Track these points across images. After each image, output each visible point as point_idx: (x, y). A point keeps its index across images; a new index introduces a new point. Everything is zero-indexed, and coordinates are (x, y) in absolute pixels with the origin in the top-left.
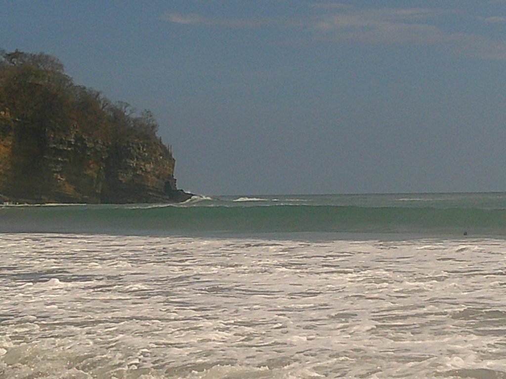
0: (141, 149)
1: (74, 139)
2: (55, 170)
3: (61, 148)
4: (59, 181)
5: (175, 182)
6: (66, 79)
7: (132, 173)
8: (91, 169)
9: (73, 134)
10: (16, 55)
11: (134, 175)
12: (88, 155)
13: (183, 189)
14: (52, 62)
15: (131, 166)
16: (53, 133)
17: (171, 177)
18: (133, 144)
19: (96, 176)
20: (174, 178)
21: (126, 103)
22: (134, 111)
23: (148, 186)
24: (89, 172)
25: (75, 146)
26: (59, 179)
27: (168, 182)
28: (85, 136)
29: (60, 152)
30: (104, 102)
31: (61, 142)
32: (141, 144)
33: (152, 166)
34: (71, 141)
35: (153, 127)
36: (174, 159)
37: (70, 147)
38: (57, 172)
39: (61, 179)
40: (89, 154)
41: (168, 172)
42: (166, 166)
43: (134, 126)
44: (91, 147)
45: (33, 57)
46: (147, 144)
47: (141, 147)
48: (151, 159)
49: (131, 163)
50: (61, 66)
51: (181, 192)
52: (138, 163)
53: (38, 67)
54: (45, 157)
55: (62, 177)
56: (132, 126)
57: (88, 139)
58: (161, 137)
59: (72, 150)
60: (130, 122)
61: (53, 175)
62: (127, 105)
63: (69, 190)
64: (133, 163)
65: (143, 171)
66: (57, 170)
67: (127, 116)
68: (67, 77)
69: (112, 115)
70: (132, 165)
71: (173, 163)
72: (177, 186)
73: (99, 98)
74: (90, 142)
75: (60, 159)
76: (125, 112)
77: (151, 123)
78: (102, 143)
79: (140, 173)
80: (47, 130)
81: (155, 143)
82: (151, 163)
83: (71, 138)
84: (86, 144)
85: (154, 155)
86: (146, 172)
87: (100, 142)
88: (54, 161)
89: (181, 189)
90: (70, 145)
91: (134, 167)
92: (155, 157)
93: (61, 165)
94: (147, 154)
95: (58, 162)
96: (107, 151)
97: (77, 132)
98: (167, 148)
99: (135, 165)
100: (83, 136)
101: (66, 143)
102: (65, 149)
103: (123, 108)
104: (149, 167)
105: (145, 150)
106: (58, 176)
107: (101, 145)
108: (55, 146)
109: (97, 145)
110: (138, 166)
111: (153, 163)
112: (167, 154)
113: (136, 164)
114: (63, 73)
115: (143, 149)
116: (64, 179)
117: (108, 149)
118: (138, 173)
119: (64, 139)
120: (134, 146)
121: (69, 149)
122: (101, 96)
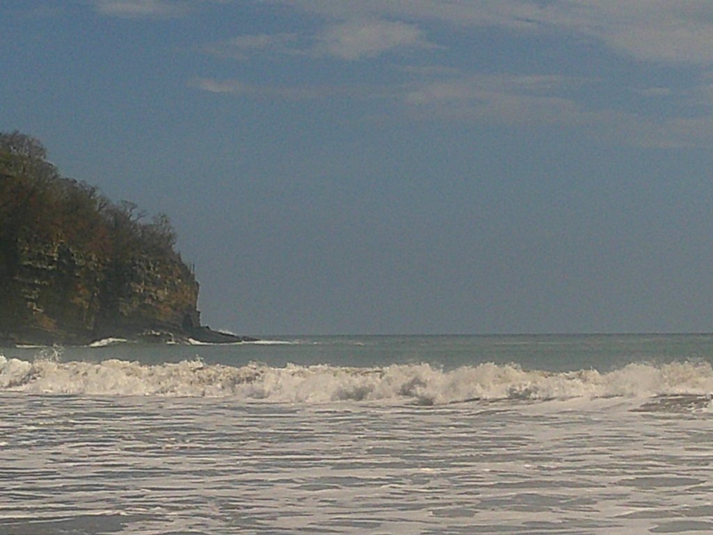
0: (152, 269)
1: (57, 253)
2: (29, 297)
3: (39, 266)
4: (34, 313)
5: (199, 316)
6: (48, 168)
7: (138, 303)
8: (80, 296)
9: (57, 247)
11: (139, 306)
12: (78, 277)
13: (210, 326)
14: (29, 143)
15: (137, 293)
16: (27, 245)
17: (192, 308)
18: (140, 261)
19: (87, 307)
20: (198, 309)
21: (133, 204)
22: (144, 215)
23: (159, 321)
24: (78, 300)
25: (59, 263)
26: (35, 310)
27: (189, 316)
28: (73, 249)
29: (38, 273)
30: (102, 200)
31: (40, 257)
32: (152, 262)
33: (166, 293)
34: (53, 257)
35: (170, 237)
36: (197, 283)
37: (51, 265)
38: (32, 300)
39: (38, 310)
40: (77, 275)
41: (189, 302)
42: (186, 292)
43: (143, 236)
44: (82, 264)
45: (3, 137)
46: (160, 261)
47: (152, 266)
48: (166, 283)
49: (136, 288)
50: (42, 151)
51: (207, 329)
52: (147, 288)
53: (10, 151)
54: (17, 278)
55: (39, 308)
56: (140, 235)
57: (77, 253)
58: (180, 252)
59: (53, 269)
60: (137, 231)
61: (27, 305)
62: (134, 206)
63: (49, 325)
64: (140, 289)
65: (153, 300)
66: (33, 297)
67: (133, 221)
68: (50, 166)
69: (112, 219)
70: (138, 291)
71: (196, 289)
72: (201, 322)
73: (94, 196)
74: (81, 257)
75: (36, 282)
76: (131, 216)
77: (166, 231)
78: (97, 260)
79: (150, 303)
80: (19, 240)
81: (171, 260)
82: (166, 289)
83: (53, 252)
84: (74, 262)
85: (170, 277)
86: (157, 300)
87: (93, 258)
88: (29, 284)
89: (206, 325)
90: (52, 262)
91: (141, 294)
92: (170, 280)
93: (37, 289)
94: (159, 276)
95: (33, 286)
96: (103, 271)
97: (61, 243)
98: (189, 268)
99: (142, 291)
100: (71, 250)
101: (46, 258)
102: (45, 267)
103: (128, 211)
104: (162, 294)
105: (157, 269)
106: (33, 306)
107: (96, 262)
108: (30, 263)
109: (91, 263)
110: (146, 293)
111: (168, 288)
112: (187, 275)
113: (144, 290)
114: (45, 161)
115: (154, 269)
116: (41, 311)
117: (106, 268)
118: (146, 302)
119: (43, 253)
120: (141, 263)
121: (50, 267)
122: (98, 193)
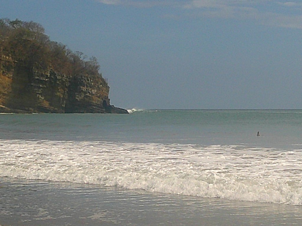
0: (89, 80)
1: (49, 73)
2: (38, 92)
3: (42, 79)
4: (40, 99)
5: (109, 101)
6: (45, 37)
7: (84, 95)
8: (59, 92)
9: (49, 71)
10: (17, 22)
11: (84, 96)
12: (58, 84)
13: (114, 105)
14: (37, 27)
15: (83, 91)
16: (37, 70)
17: (107, 98)
18: (84, 77)
19: (62, 97)
20: (109, 98)
21: (81, 52)
22: (85, 58)
23: (93, 103)
24: (58, 94)
25: (50, 78)
26: (40, 98)
27: (105, 101)
28: (56, 72)
29: (41, 82)
30: (68, 51)
31: (42, 75)
32: (89, 77)
33: (96, 91)
34: (48, 75)
35: (97, 67)
36: (109, 87)
37: (47, 79)
38: (39, 94)
39: (41, 98)
40: (58, 83)
41: (105, 95)
42: (104, 91)
43: (86, 67)
44: (59, 79)
45: (26, 24)
46: (93, 77)
47: (90, 79)
48: (95, 87)
49: (83, 89)
50: (43, 29)
51: (113, 107)
52: (87, 89)
53: (29, 30)
54: (32, 84)
55: (42, 97)
56: (84, 66)
57: (58, 74)
58: (101, 74)
59: (48, 80)
60: (83, 64)
61: (37, 96)
62: (82, 54)
63: (46, 104)
64: (84, 89)
65: (90, 94)
66: (39, 93)
67: (81, 60)
68: (46, 36)
69: (72, 59)
70: (84, 90)
71: (108, 89)
72: (110, 103)
73: (65, 49)
74: (59, 75)
75: (41, 86)
76: (80, 58)
77: (95, 64)
78: (66, 77)
79: (89, 95)
80: (33, 68)
81: (97, 77)
82: (95, 89)
83: (48, 73)
84: (57, 77)
85: (97, 84)
86: (92, 94)
87: (65, 76)
88: (37, 87)
89: (112, 105)
90: (47, 77)
91: (85, 91)
92: (97, 86)
93: (41, 89)
94: (92, 84)
95: (40, 88)
96: (69, 81)
97: (51, 69)
98: (105, 80)
99: (85, 90)
100: (55, 72)
101: (45, 76)
102: (45, 80)
103: (79, 55)
104: (94, 91)
105: (91, 81)
106: (39, 97)
107: (66, 78)
108: (38, 78)
109: (63, 77)
110: (87, 91)
111: (96, 89)
112: (104, 83)
113: (86, 90)
114: (44, 34)
115: (90, 80)
116: (43, 98)
117: (70, 80)
118: (87, 95)
119: (43, 73)
120: (85, 78)
121: (47, 80)
122: (66, 48)
